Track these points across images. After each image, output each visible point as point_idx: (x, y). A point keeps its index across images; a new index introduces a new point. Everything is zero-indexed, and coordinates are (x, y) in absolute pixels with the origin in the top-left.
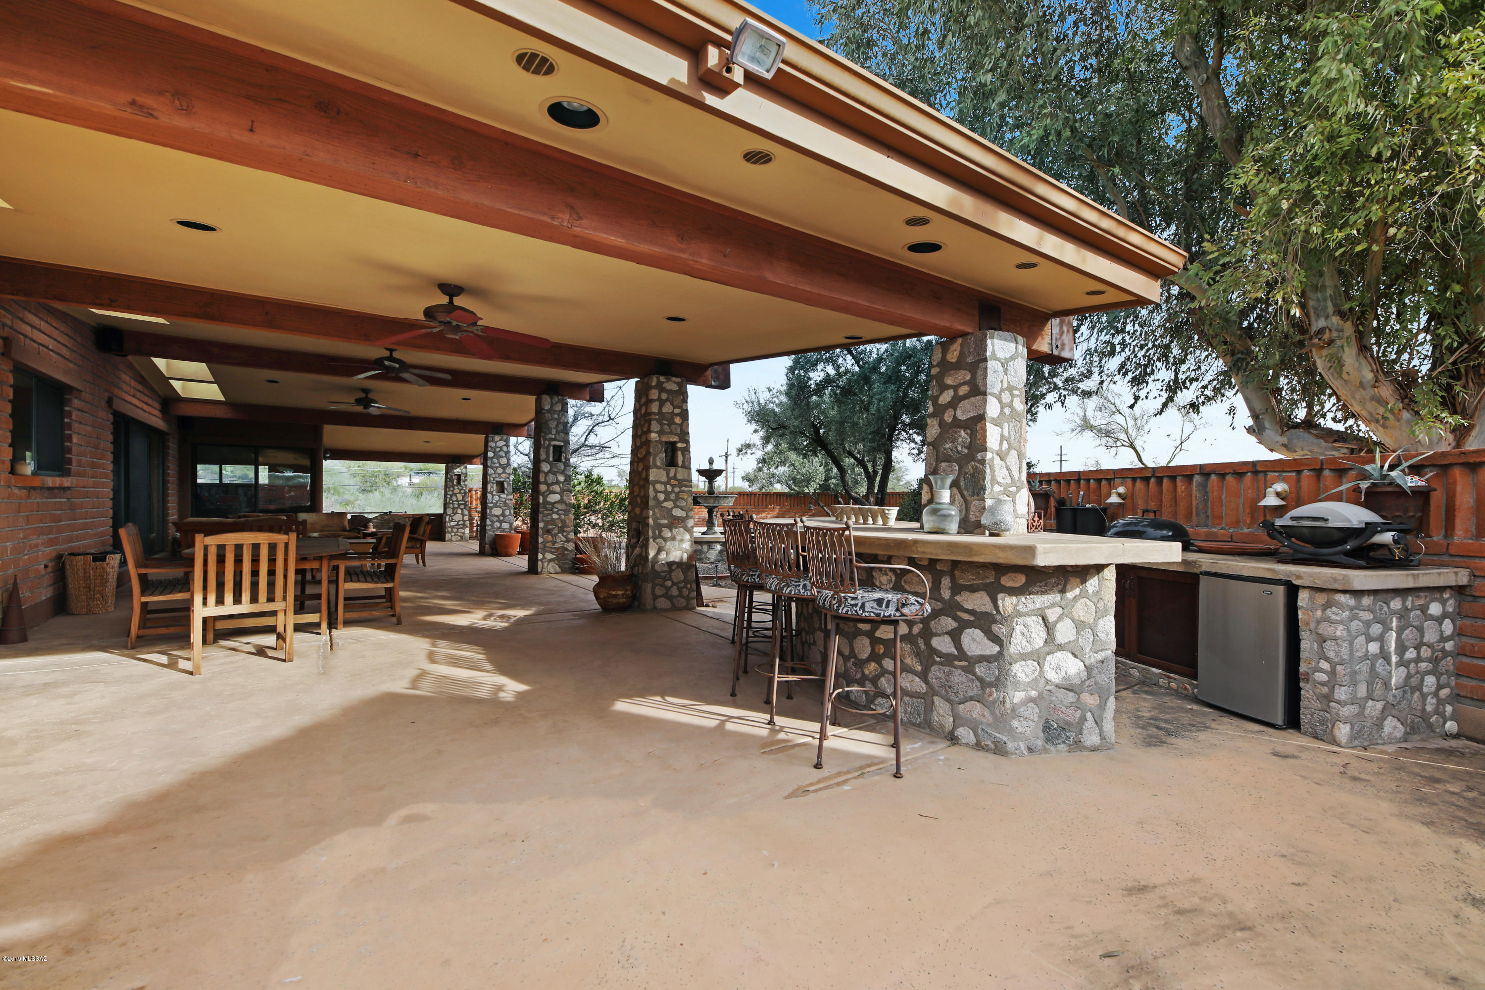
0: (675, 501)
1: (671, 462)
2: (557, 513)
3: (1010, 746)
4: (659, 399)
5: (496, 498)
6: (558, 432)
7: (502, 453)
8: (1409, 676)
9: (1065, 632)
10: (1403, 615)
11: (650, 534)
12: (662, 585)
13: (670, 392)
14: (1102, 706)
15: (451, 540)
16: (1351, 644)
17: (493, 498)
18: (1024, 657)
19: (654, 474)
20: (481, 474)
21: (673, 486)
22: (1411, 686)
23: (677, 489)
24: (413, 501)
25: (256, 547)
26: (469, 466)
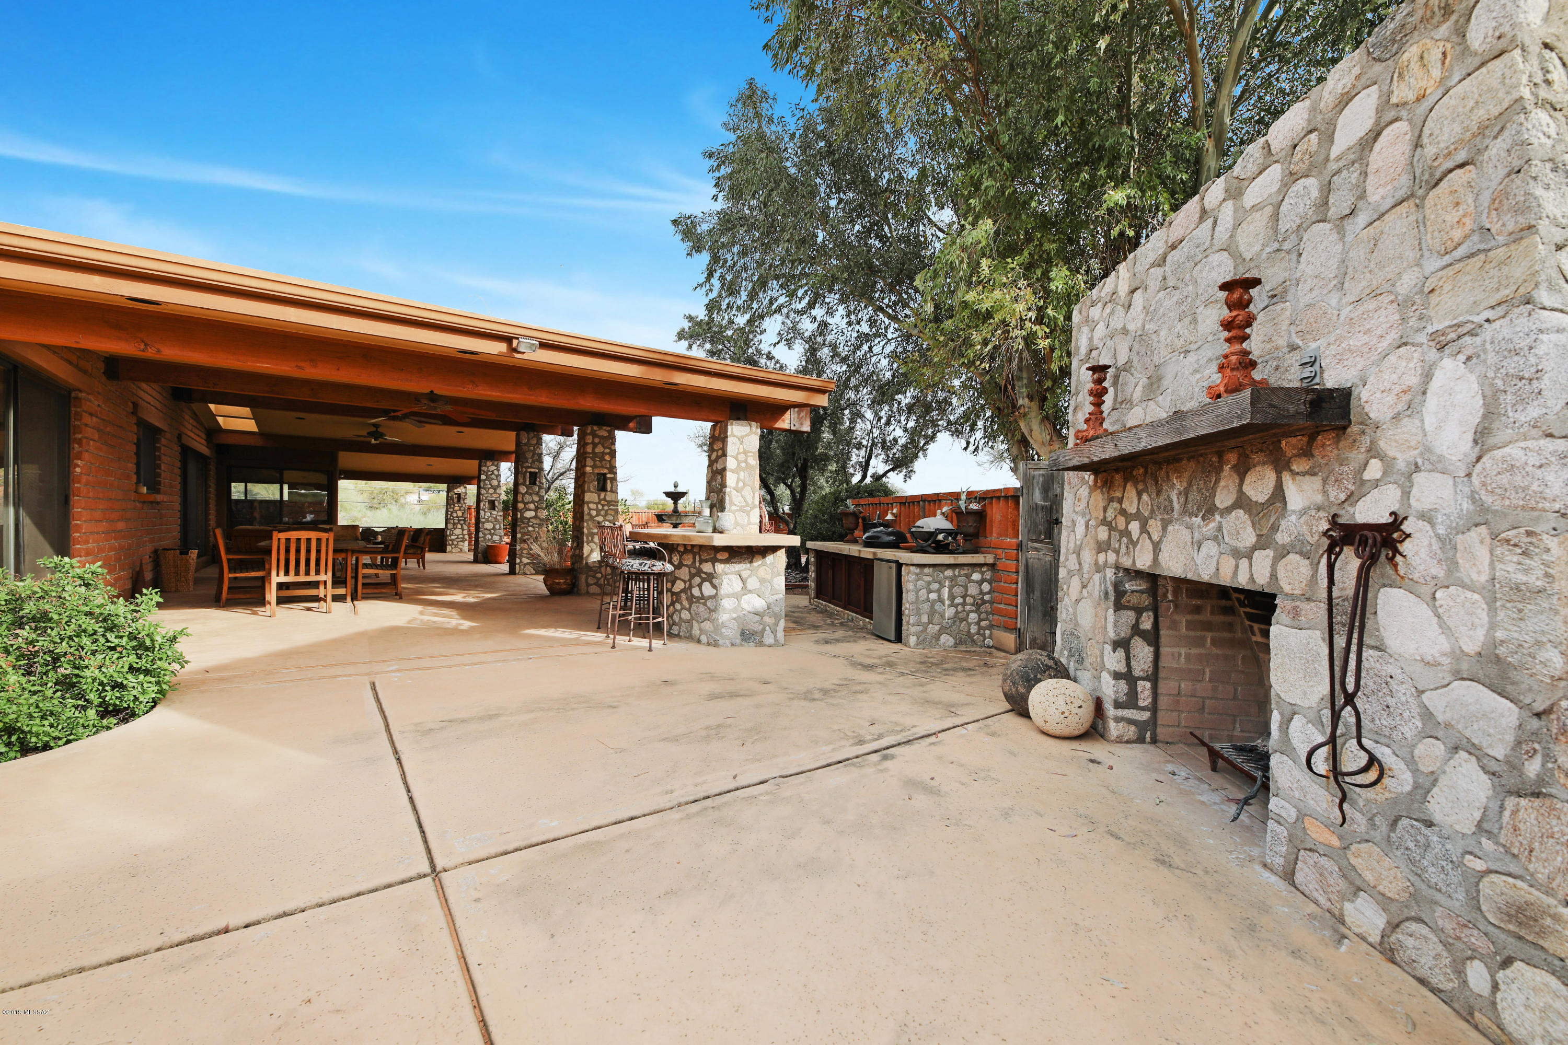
0: (604, 516)
1: (603, 488)
2: (532, 526)
3: (721, 642)
4: (593, 443)
5: (488, 514)
6: (533, 462)
7: (493, 476)
8: (957, 613)
9: (753, 583)
10: (953, 579)
11: (585, 539)
12: (594, 577)
13: (601, 437)
14: (776, 624)
15: (451, 552)
16: (917, 593)
17: (485, 514)
18: (729, 596)
19: (588, 497)
20: (475, 491)
21: (603, 505)
22: (959, 618)
23: (606, 508)
24: (421, 518)
25: (309, 540)
26: (468, 486)
